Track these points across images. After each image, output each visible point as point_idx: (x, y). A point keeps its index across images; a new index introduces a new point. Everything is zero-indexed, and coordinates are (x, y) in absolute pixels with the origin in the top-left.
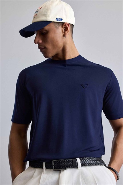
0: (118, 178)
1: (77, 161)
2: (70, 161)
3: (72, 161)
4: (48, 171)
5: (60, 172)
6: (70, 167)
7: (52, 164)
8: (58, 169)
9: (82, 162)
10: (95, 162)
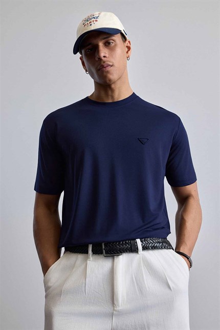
0: (190, 265)
1: (136, 243)
2: (127, 243)
3: (130, 243)
4: (96, 256)
5: (114, 258)
6: (127, 252)
7: (102, 247)
8: (111, 253)
9: (143, 244)
10: (161, 244)
